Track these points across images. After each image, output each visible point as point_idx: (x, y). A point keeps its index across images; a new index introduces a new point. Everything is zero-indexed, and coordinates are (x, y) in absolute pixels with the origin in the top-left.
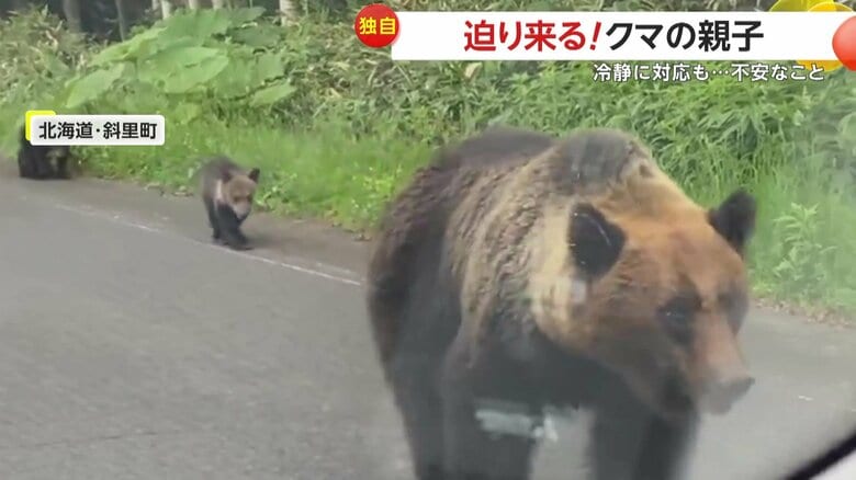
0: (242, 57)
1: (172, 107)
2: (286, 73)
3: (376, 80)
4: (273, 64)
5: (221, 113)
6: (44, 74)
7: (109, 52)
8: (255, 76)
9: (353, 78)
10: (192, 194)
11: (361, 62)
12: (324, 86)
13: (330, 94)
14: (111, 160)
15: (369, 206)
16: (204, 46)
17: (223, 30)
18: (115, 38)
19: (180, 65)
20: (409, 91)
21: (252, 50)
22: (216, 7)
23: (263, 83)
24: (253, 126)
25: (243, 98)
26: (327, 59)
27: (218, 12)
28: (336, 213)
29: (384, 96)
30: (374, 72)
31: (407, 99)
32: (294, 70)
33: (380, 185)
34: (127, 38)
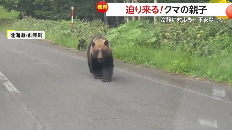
0: (145, 32)
1: (128, 43)
2: (155, 35)
3: (176, 38)
4: (152, 33)
5: (139, 45)
7: (114, 30)
8: (148, 36)
9: (171, 37)
10: (132, 63)
11: (172, 33)
12: (163, 38)
13: (165, 40)
15: (173, 67)
16: (136, 29)
17: (141, 25)
18: (116, 27)
19: (130, 33)
20: (184, 40)
21: (147, 30)
22: (139, 20)
23: (149, 38)
24: (147, 48)
25: (145, 41)
26: (164, 32)
27: (140, 21)
28: (165, 68)
29: (178, 41)
30: (175, 36)
31: (183, 42)
32: (157, 35)
33: (176, 62)
34: (119, 27)
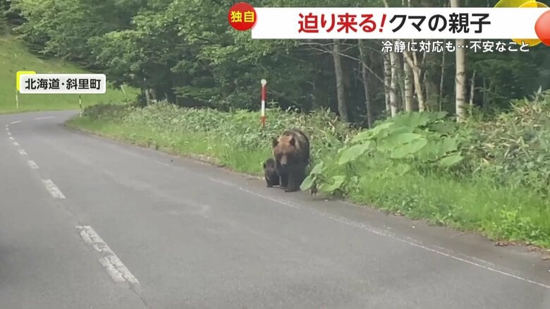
0: (434, 140)
1: (395, 165)
2: (458, 148)
3: (509, 155)
4: (451, 144)
5: (421, 170)
6: (327, 144)
7: (361, 135)
8: (441, 150)
9: (496, 153)
10: (404, 215)
11: (500, 144)
12: (479, 157)
13: (483, 161)
14: (360, 193)
15: (503, 226)
16: (414, 133)
17: (424, 124)
18: (365, 126)
19: (400, 143)
20: (528, 162)
21: (440, 135)
22: (421, 111)
23: (445, 154)
24: (439, 178)
25: (433, 162)
26: (481, 141)
27: (422, 113)
28: (484, 229)
29: (513, 164)
30: (508, 150)
31: (526, 167)
32: (463, 148)
33: (510, 215)
34: (373, 127)
